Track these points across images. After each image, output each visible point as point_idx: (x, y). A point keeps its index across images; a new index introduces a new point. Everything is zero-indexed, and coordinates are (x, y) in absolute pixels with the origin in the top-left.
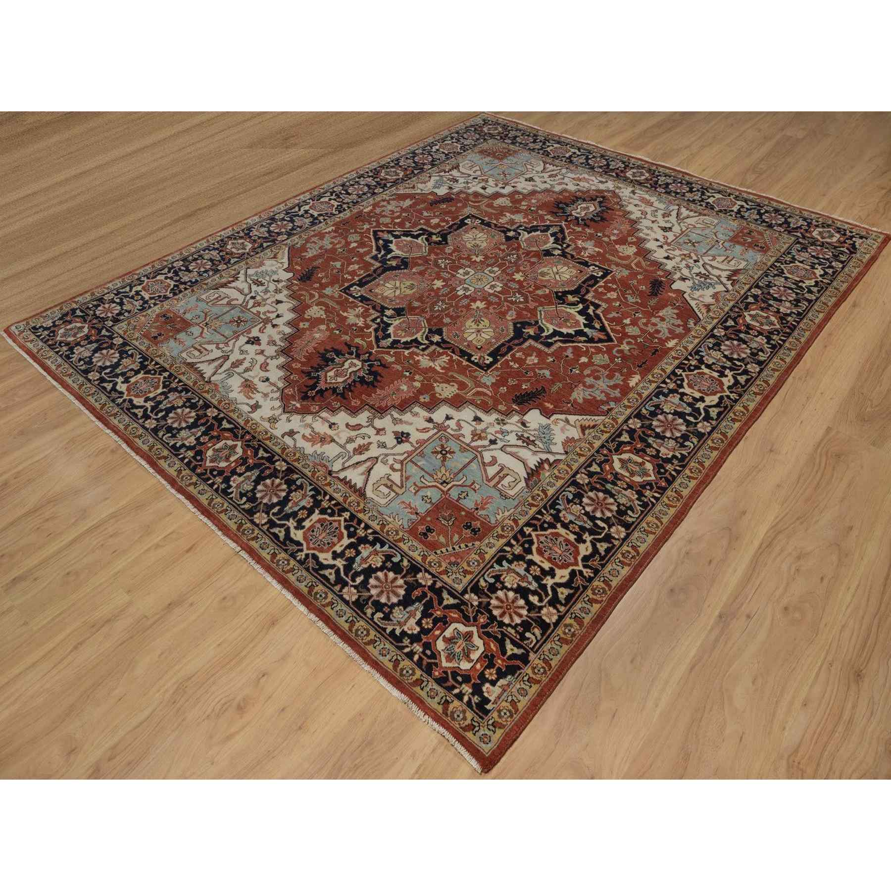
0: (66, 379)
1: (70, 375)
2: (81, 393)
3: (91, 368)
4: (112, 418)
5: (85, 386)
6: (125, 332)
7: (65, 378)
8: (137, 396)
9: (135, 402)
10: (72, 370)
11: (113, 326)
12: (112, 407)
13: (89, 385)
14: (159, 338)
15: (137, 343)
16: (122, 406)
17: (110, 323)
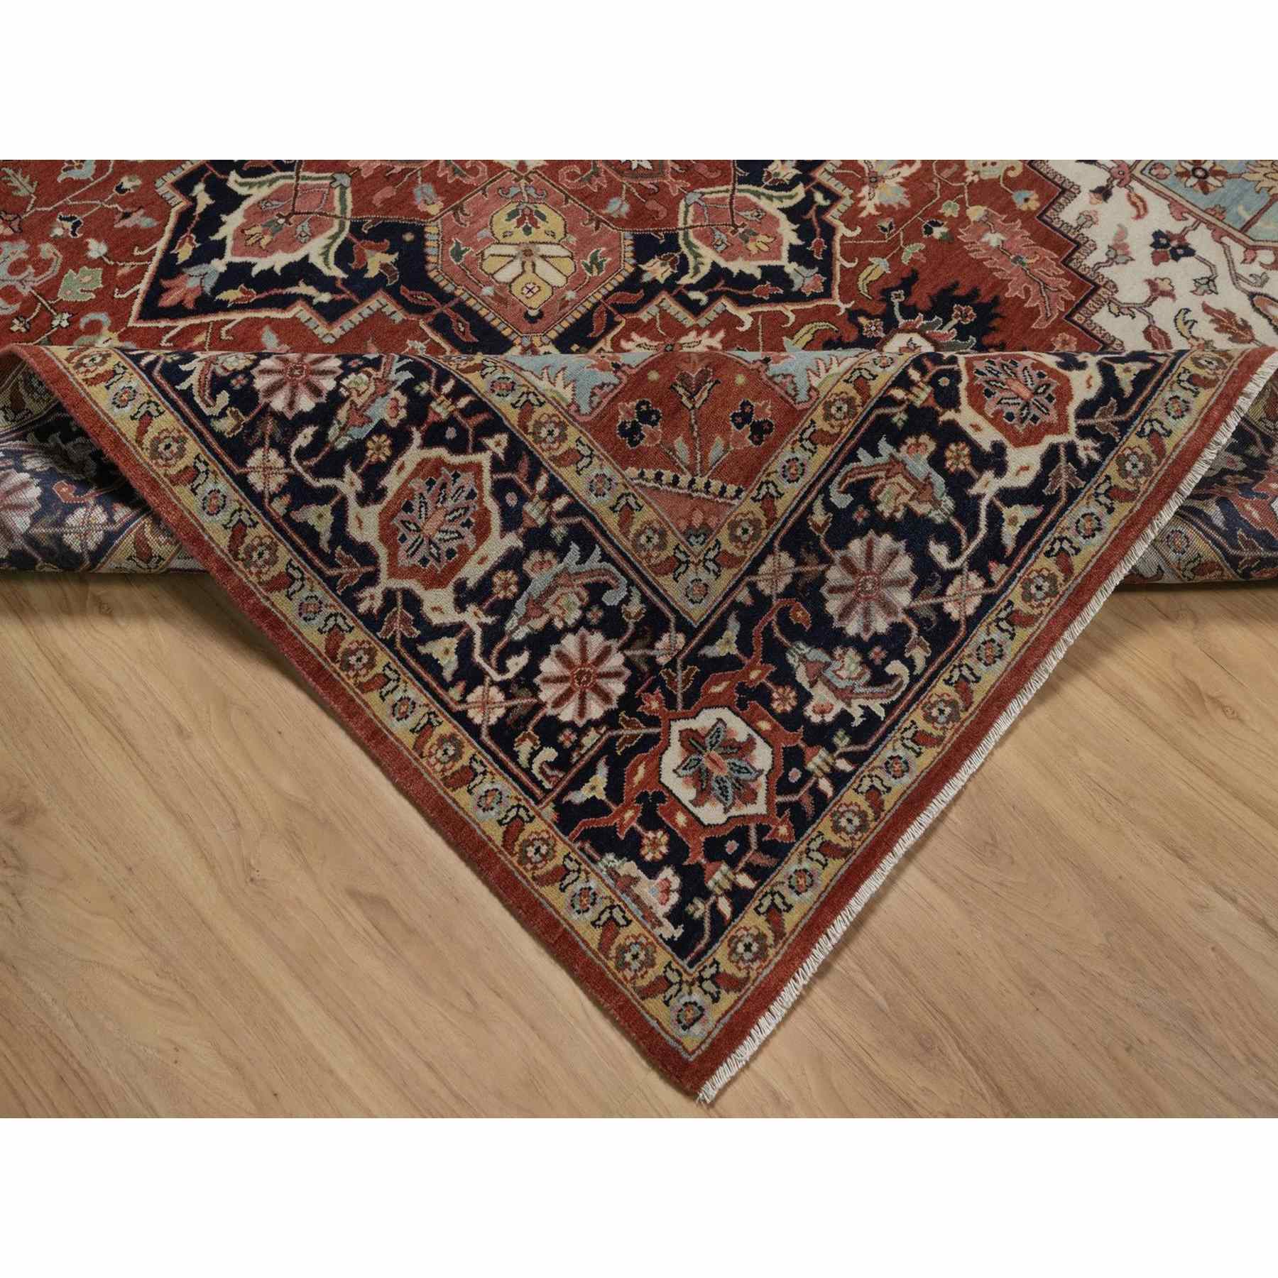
0: (979, 693)
1: (963, 686)
2: (1046, 612)
3: (922, 623)
4: (1169, 443)
5: (1019, 604)
6: (724, 560)
7: (977, 698)
8: (1065, 394)
9: (1091, 394)
10: (940, 687)
11: (683, 626)
12: (1122, 460)
13: (1015, 593)
14: (765, 410)
15: (791, 491)
16: (1114, 432)
17: (668, 645)
